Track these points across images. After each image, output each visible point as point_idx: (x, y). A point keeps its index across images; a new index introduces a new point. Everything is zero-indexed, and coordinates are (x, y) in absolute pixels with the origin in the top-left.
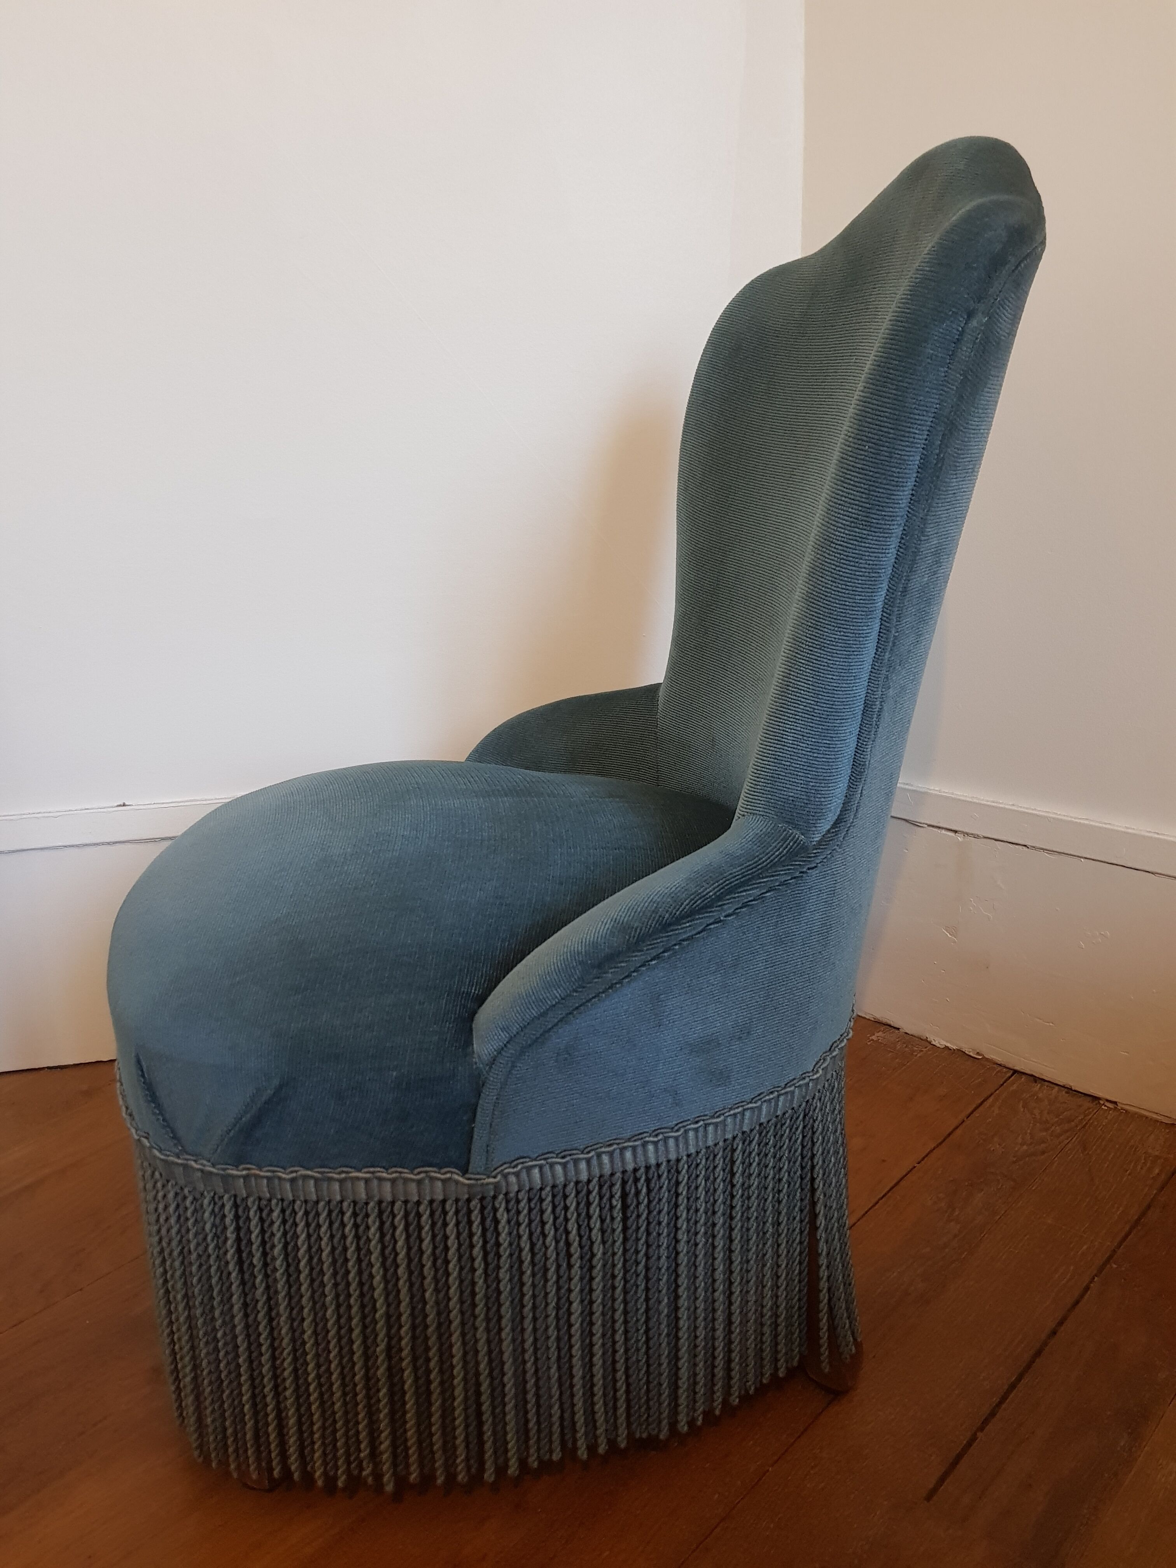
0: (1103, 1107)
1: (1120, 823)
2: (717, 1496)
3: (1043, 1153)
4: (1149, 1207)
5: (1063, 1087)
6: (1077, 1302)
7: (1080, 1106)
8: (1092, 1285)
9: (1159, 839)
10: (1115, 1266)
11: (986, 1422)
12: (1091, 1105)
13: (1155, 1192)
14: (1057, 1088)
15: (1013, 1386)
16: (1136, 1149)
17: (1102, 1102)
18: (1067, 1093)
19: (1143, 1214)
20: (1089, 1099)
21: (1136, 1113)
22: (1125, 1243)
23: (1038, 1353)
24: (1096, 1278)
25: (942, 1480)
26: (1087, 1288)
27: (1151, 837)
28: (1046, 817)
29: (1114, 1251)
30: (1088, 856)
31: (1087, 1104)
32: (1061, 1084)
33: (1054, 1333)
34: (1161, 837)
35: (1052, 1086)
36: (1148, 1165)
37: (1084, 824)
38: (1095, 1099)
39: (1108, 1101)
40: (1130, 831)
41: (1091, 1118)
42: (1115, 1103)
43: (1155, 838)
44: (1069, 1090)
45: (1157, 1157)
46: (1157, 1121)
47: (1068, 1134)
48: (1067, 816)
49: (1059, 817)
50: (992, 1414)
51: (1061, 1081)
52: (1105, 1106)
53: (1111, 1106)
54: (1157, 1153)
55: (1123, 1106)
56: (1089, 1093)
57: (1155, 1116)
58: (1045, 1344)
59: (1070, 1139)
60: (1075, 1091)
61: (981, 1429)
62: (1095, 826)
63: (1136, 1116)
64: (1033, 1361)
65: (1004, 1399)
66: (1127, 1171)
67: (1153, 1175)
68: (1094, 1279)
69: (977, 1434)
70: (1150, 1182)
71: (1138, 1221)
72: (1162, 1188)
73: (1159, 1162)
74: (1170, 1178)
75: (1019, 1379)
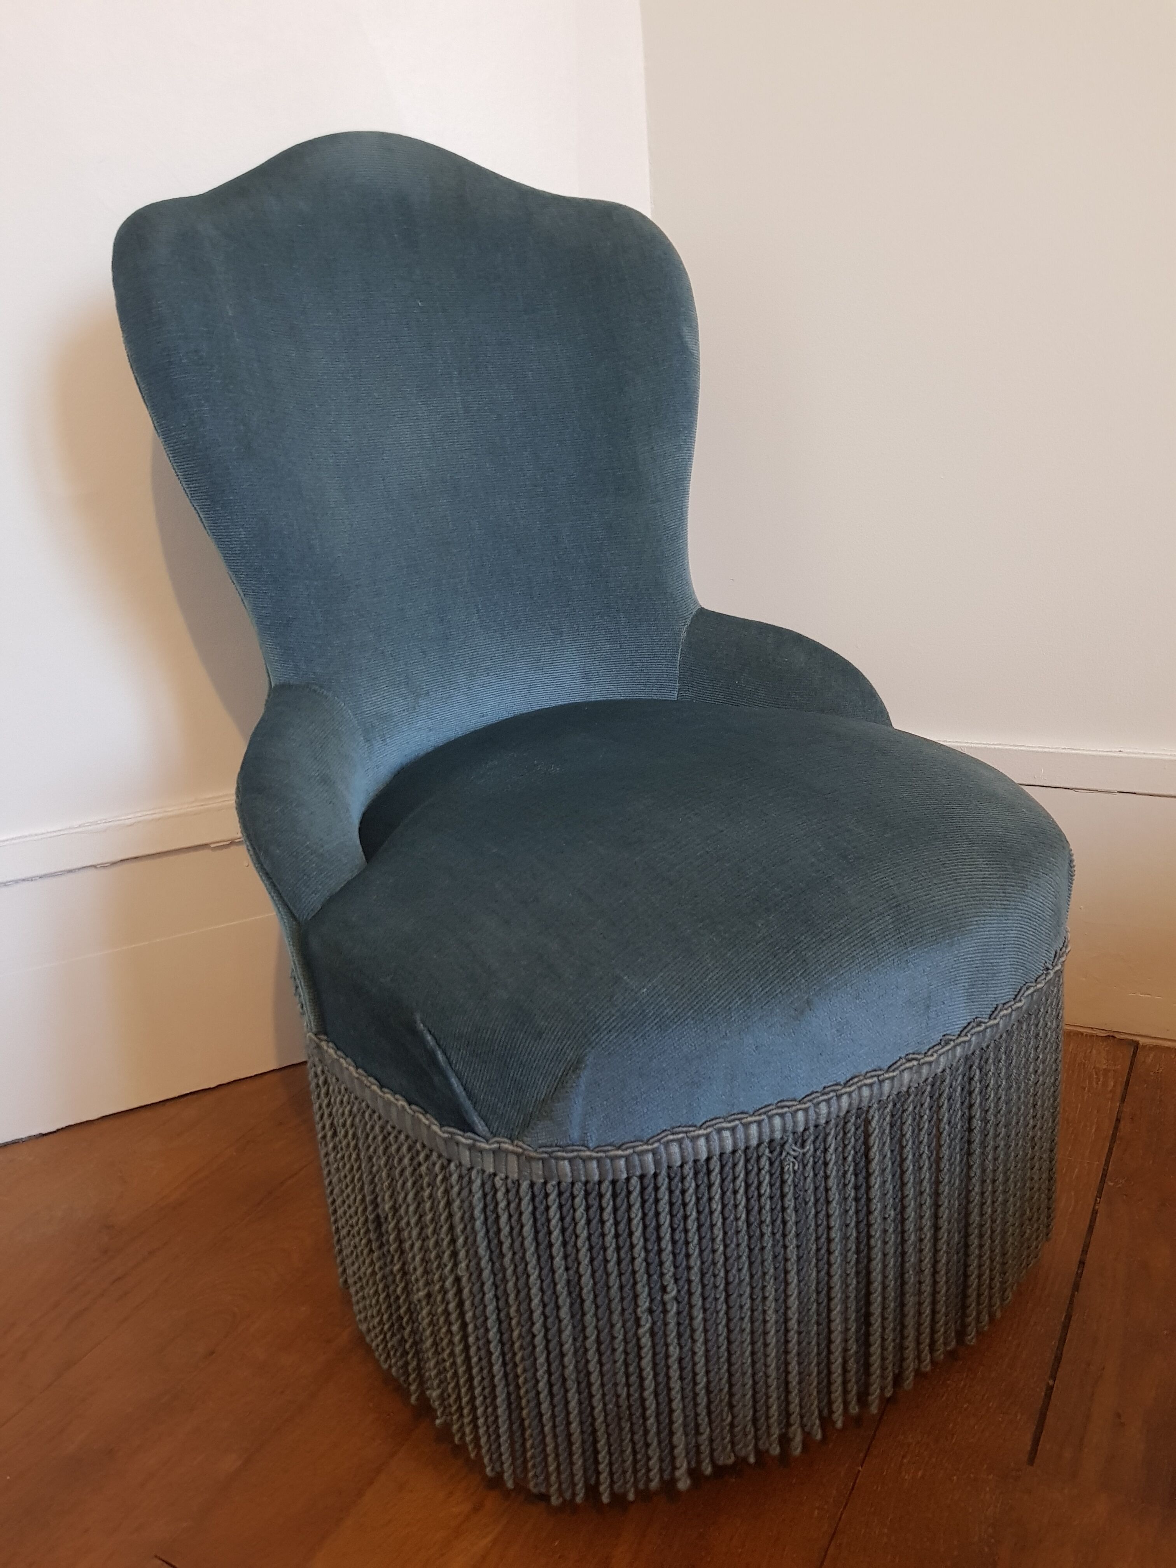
2: (816, 1512)
4: (1118, 1120)
10: (1111, 1184)
11: (1055, 1366)
13: (1118, 1104)
15: (1066, 1327)
16: (1084, 1065)
19: (1116, 1128)
22: (1111, 1161)
23: (1076, 1287)
24: (1098, 1199)
25: (1036, 1441)
26: (1095, 1212)
33: (1082, 1263)
36: (1101, 1080)
37: (999, 749)
40: (1045, 750)
43: (1073, 754)
45: (1107, 1070)
46: (1092, 1036)
50: (1058, 1359)
54: (1105, 1067)
57: (1090, 1031)
61: (1054, 1377)
63: (1072, 1034)
64: (1073, 1295)
65: (1063, 1340)
66: (1085, 1089)
67: (1110, 1088)
68: (1096, 1200)
69: (1051, 1382)
70: (1110, 1096)
71: (1114, 1135)
72: (1123, 1100)
73: (1111, 1074)
74: (1126, 1088)
75: (1069, 1317)
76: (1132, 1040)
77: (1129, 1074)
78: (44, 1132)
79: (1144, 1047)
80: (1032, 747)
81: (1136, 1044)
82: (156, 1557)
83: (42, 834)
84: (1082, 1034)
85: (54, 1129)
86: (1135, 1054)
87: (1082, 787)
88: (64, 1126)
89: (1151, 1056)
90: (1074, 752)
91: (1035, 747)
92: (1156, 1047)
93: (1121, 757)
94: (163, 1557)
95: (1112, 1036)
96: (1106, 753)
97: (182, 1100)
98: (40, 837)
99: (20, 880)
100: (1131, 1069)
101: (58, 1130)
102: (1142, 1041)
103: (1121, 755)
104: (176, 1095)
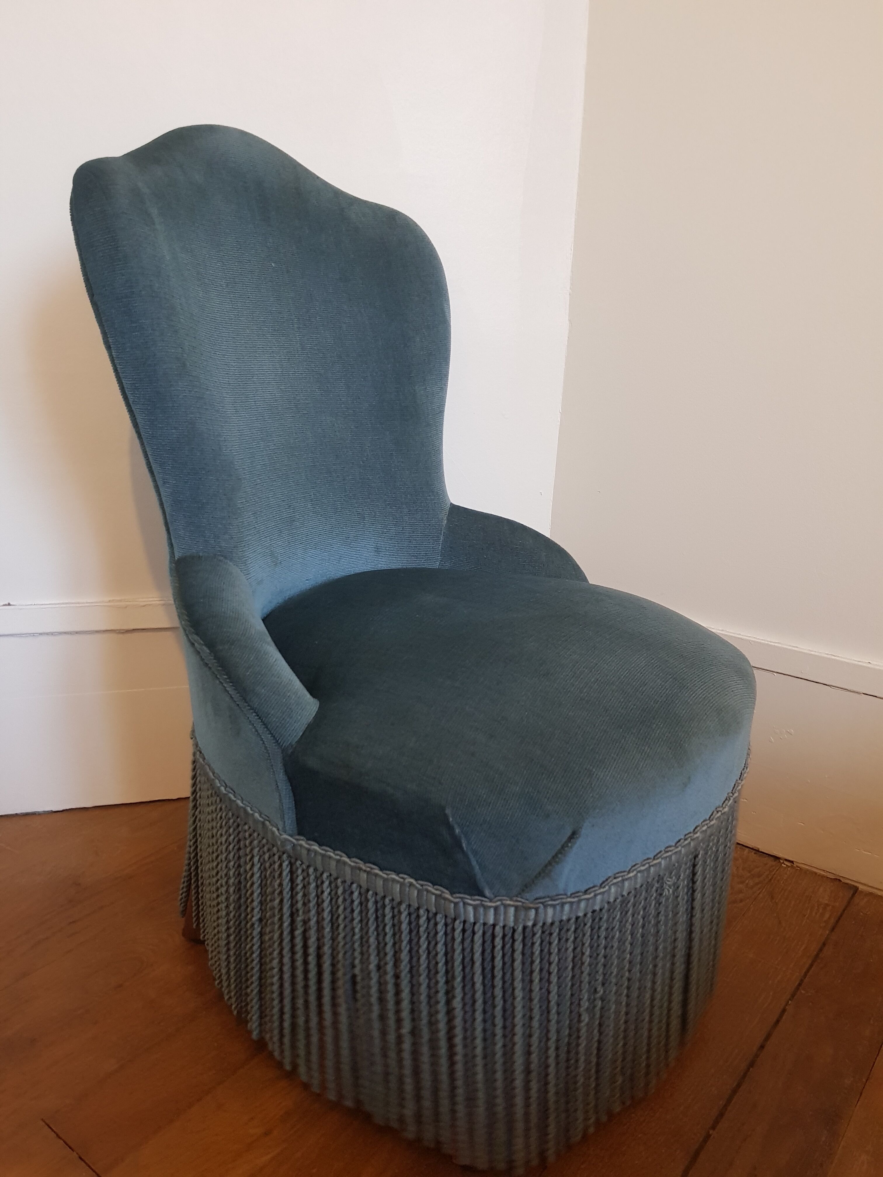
0: (783, 865)
1: (805, 647)
3: (741, 901)
4: (824, 944)
5: (752, 849)
6: (778, 1021)
7: (766, 864)
8: (787, 1007)
9: (835, 660)
10: (803, 992)
11: (717, 1122)
12: (774, 863)
13: (827, 932)
14: (747, 849)
15: (735, 1091)
16: (810, 898)
17: (782, 861)
18: (755, 853)
19: (821, 950)
20: (772, 858)
21: (808, 870)
22: (809, 974)
23: (752, 1064)
24: (790, 1002)
26: (784, 1011)
27: (829, 659)
28: (749, 641)
29: (802, 981)
30: (780, 672)
31: (771, 862)
32: (751, 847)
33: (762, 1047)
34: (837, 658)
35: (744, 848)
36: (821, 911)
37: (777, 647)
38: (777, 858)
39: (786, 860)
40: (812, 653)
41: (775, 874)
42: (792, 862)
43: (833, 659)
44: (757, 851)
45: (827, 905)
46: (823, 876)
47: (759, 886)
48: (764, 640)
49: (759, 641)
50: (721, 1115)
51: (751, 844)
52: (784, 864)
53: (789, 864)
54: (826, 902)
55: (798, 865)
56: (772, 854)
57: (822, 873)
58: (757, 1056)
59: (760, 890)
60: (761, 852)
61: (713, 1128)
62: (786, 649)
63: (808, 872)
64: (748, 1069)
65: (729, 1101)
66: (805, 916)
67: (825, 919)
68: (788, 1002)
69: (711, 1132)
70: (823, 925)
71: (817, 956)
72: (833, 929)
73: (829, 908)
74: (837, 922)
75: (739, 1086)
76: (853, 886)
77: (844, 911)
78: (54, 810)
79: (862, 892)
80: (803, 649)
81: (856, 889)
82: (42, 1120)
83: (82, 603)
84: (816, 873)
85: (61, 809)
86: (853, 895)
87: (836, 685)
88: (68, 808)
89: (866, 900)
90: (833, 657)
91: (805, 650)
92: (871, 894)
93: (869, 668)
94: (47, 1122)
95: (839, 880)
96: (856, 662)
97: (151, 804)
98: (81, 605)
99: (62, 632)
100: (846, 907)
101: (63, 811)
102: (861, 887)
103: (869, 665)
104: (148, 800)
